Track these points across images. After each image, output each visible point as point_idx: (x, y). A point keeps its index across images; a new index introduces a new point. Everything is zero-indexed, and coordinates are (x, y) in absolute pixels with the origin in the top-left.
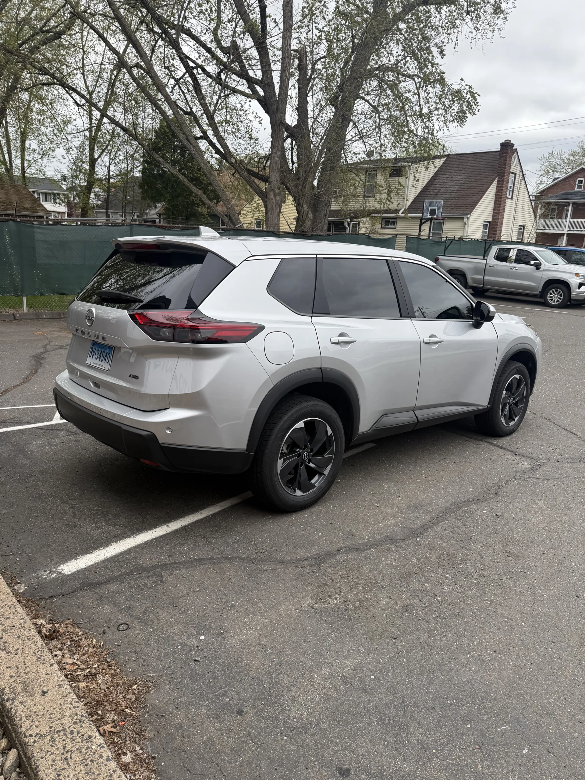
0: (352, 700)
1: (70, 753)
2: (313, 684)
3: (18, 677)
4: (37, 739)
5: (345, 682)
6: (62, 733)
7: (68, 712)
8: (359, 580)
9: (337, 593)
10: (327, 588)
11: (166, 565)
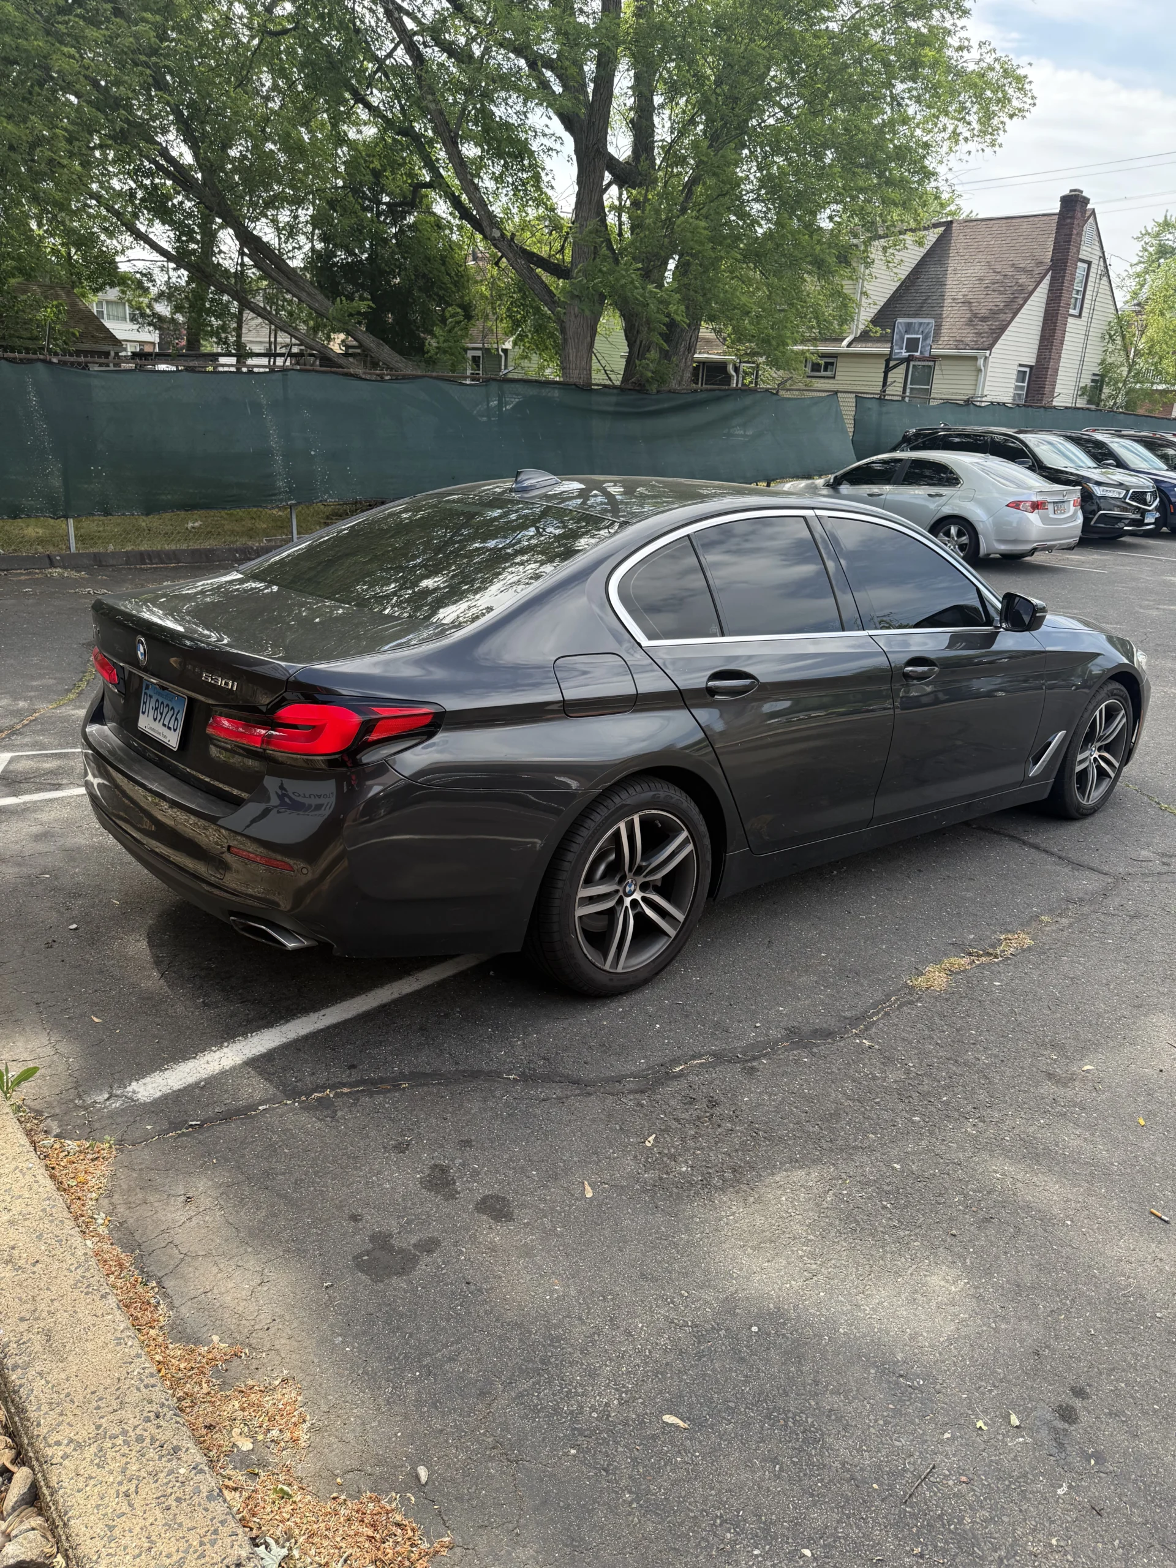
0: (710, 1376)
1: (135, 1482)
2: (634, 1340)
3: (36, 1319)
4: (68, 1450)
5: (700, 1339)
6: (119, 1441)
7: (133, 1397)
8: (734, 1124)
9: (688, 1150)
10: (668, 1139)
11: (344, 1085)
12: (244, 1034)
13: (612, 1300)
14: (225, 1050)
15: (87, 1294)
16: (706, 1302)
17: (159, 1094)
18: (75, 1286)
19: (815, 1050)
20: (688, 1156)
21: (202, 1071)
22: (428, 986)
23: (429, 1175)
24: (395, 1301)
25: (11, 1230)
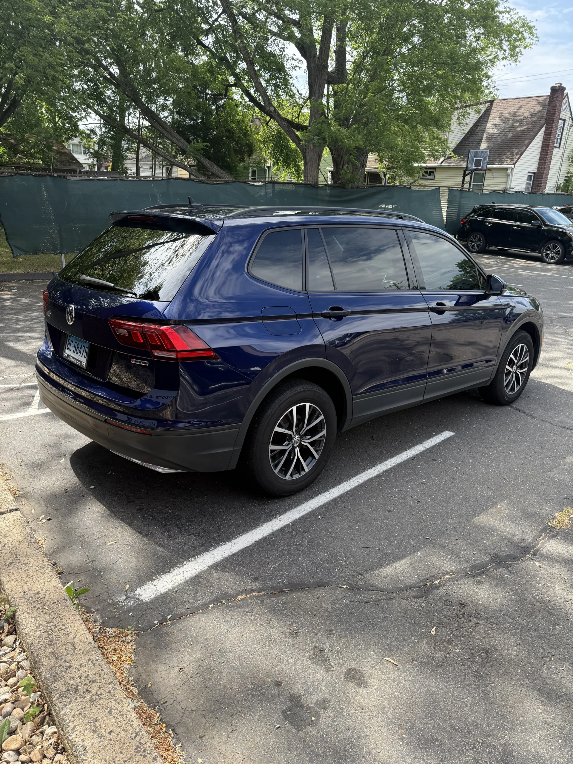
8: (478, 619)
9: (456, 637)
10: (443, 630)
11: (254, 591)
12: (194, 556)
13: (439, 745)
14: (185, 567)
15: (145, 756)
16: (494, 747)
17: (153, 596)
18: (136, 750)
19: (510, 569)
20: (457, 642)
21: (175, 581)
22: (287, 525)
23: (313, 654)
24: (312, 745)
25: (93, 706)
